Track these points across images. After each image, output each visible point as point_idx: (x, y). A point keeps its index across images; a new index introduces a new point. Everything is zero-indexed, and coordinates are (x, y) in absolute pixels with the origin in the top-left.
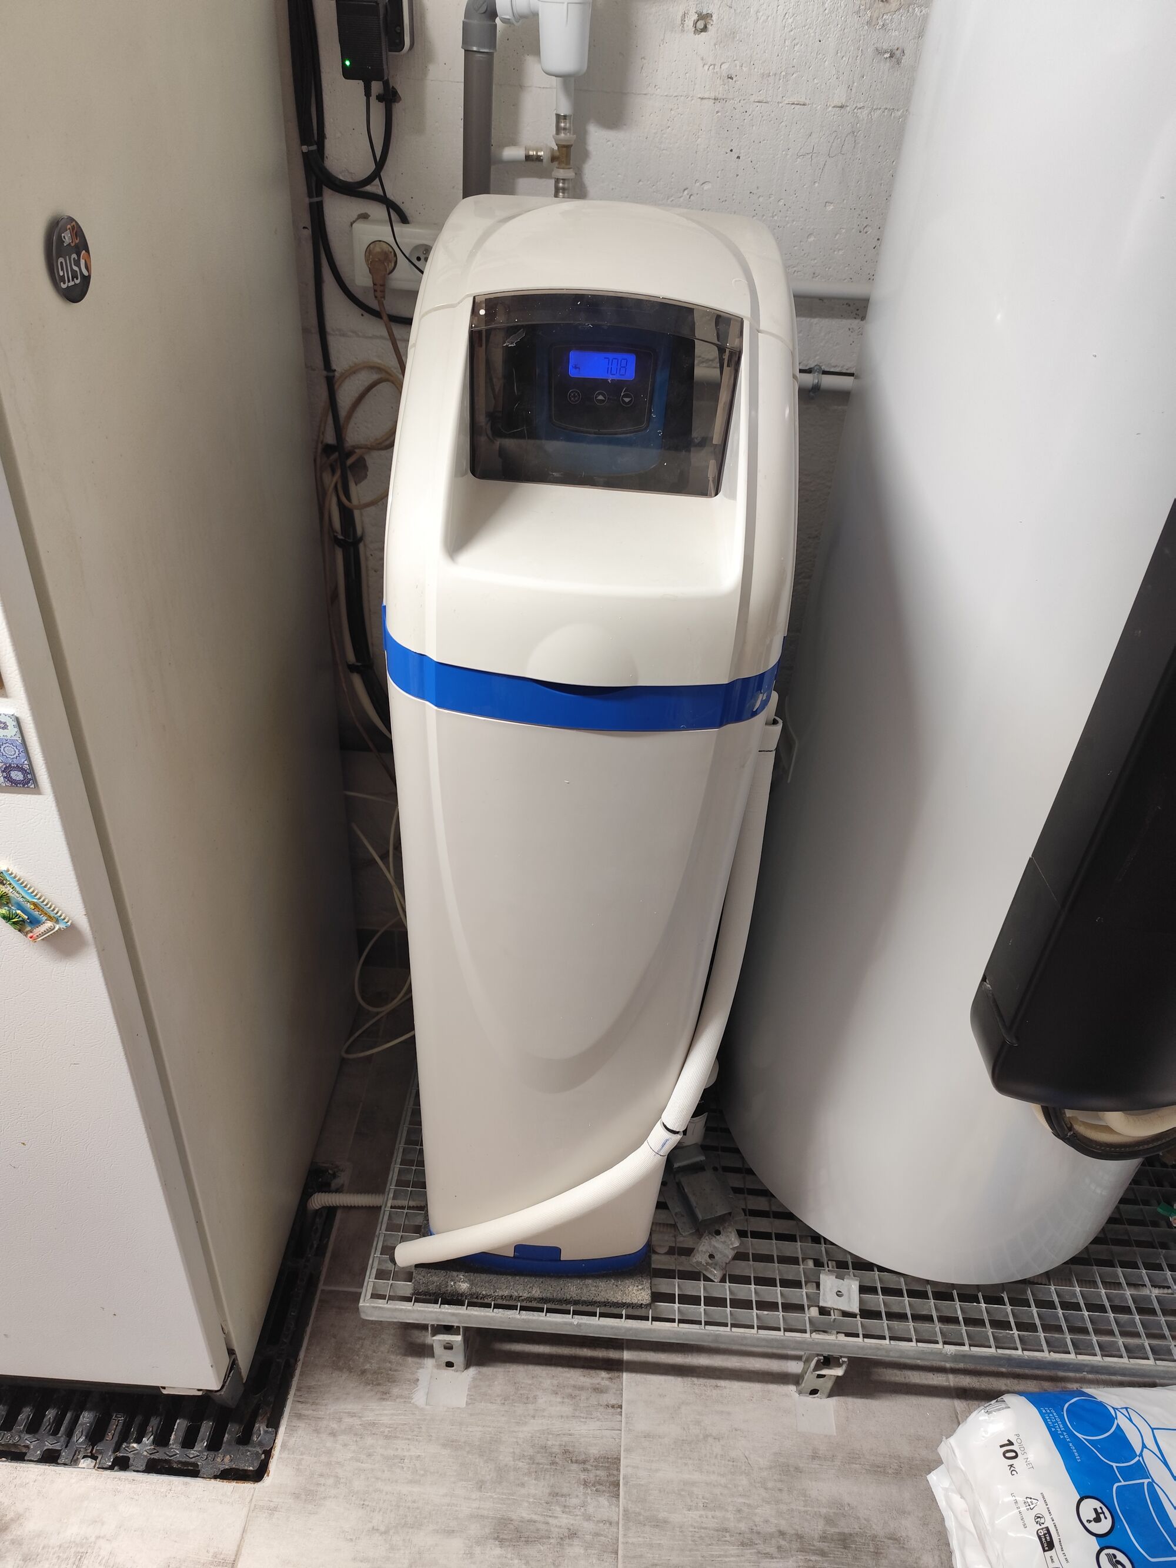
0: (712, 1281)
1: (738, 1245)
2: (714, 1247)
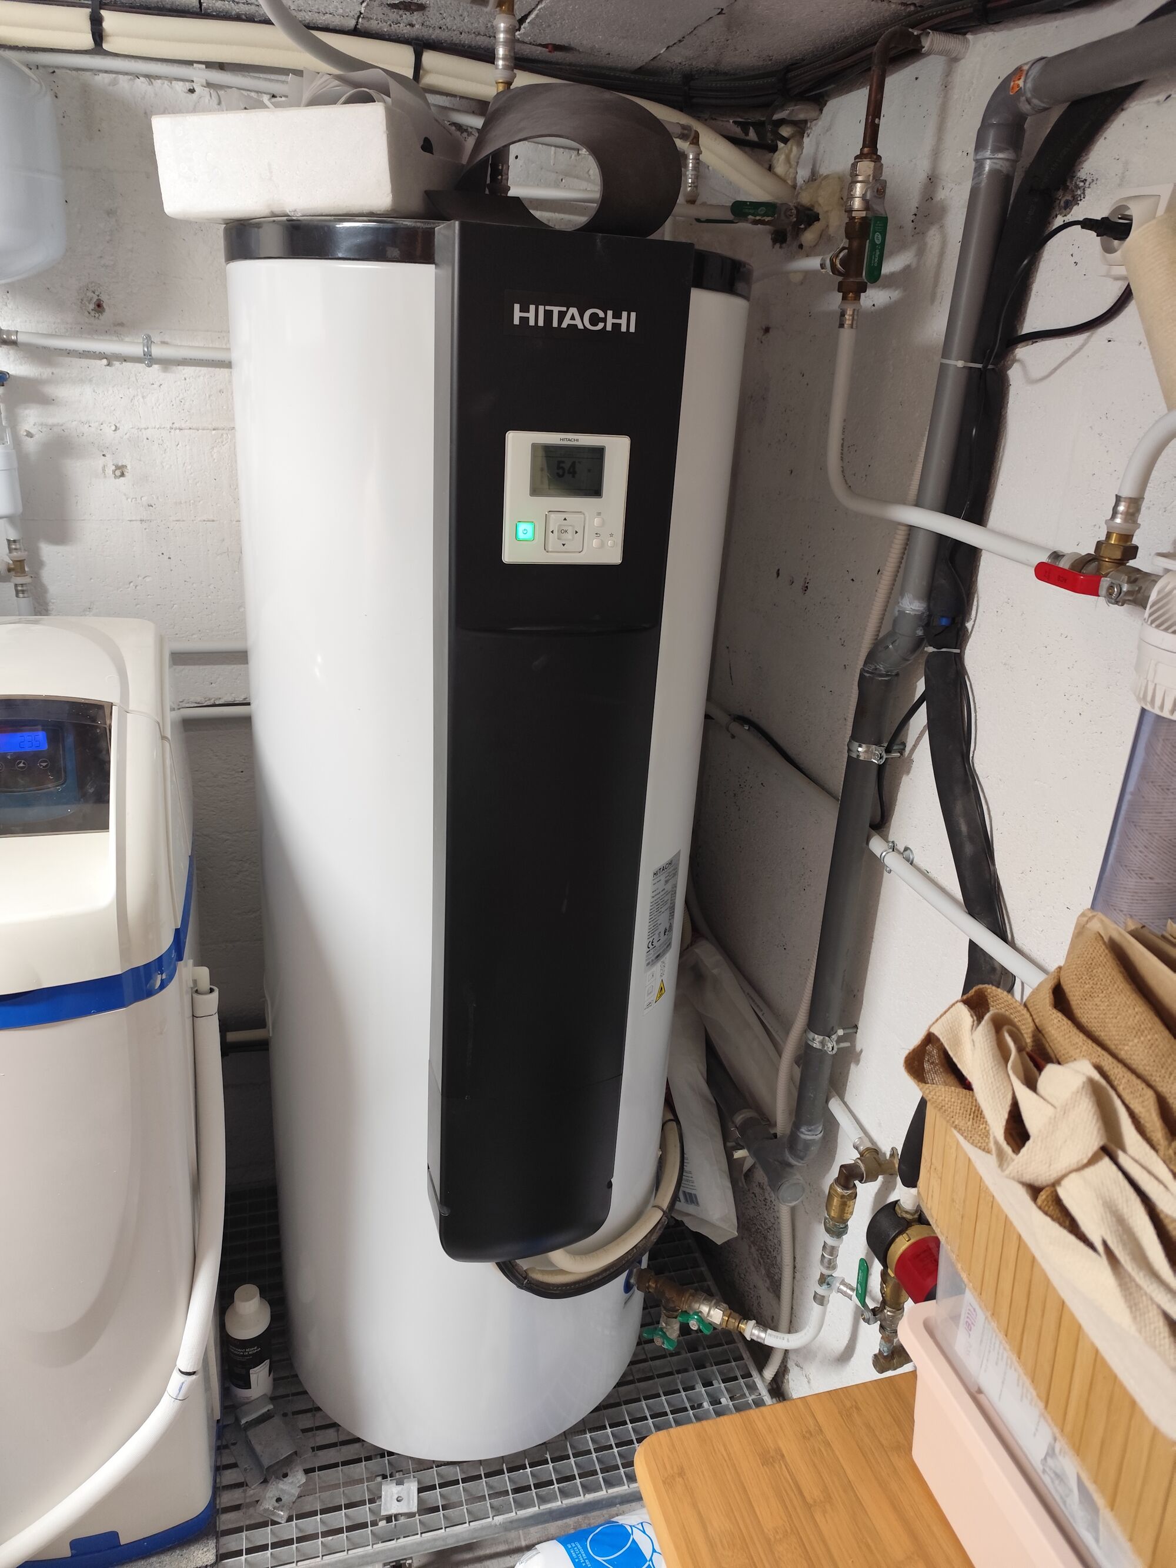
0: (280, 1523)
1: (305, 1481)
2: (282, 1490)
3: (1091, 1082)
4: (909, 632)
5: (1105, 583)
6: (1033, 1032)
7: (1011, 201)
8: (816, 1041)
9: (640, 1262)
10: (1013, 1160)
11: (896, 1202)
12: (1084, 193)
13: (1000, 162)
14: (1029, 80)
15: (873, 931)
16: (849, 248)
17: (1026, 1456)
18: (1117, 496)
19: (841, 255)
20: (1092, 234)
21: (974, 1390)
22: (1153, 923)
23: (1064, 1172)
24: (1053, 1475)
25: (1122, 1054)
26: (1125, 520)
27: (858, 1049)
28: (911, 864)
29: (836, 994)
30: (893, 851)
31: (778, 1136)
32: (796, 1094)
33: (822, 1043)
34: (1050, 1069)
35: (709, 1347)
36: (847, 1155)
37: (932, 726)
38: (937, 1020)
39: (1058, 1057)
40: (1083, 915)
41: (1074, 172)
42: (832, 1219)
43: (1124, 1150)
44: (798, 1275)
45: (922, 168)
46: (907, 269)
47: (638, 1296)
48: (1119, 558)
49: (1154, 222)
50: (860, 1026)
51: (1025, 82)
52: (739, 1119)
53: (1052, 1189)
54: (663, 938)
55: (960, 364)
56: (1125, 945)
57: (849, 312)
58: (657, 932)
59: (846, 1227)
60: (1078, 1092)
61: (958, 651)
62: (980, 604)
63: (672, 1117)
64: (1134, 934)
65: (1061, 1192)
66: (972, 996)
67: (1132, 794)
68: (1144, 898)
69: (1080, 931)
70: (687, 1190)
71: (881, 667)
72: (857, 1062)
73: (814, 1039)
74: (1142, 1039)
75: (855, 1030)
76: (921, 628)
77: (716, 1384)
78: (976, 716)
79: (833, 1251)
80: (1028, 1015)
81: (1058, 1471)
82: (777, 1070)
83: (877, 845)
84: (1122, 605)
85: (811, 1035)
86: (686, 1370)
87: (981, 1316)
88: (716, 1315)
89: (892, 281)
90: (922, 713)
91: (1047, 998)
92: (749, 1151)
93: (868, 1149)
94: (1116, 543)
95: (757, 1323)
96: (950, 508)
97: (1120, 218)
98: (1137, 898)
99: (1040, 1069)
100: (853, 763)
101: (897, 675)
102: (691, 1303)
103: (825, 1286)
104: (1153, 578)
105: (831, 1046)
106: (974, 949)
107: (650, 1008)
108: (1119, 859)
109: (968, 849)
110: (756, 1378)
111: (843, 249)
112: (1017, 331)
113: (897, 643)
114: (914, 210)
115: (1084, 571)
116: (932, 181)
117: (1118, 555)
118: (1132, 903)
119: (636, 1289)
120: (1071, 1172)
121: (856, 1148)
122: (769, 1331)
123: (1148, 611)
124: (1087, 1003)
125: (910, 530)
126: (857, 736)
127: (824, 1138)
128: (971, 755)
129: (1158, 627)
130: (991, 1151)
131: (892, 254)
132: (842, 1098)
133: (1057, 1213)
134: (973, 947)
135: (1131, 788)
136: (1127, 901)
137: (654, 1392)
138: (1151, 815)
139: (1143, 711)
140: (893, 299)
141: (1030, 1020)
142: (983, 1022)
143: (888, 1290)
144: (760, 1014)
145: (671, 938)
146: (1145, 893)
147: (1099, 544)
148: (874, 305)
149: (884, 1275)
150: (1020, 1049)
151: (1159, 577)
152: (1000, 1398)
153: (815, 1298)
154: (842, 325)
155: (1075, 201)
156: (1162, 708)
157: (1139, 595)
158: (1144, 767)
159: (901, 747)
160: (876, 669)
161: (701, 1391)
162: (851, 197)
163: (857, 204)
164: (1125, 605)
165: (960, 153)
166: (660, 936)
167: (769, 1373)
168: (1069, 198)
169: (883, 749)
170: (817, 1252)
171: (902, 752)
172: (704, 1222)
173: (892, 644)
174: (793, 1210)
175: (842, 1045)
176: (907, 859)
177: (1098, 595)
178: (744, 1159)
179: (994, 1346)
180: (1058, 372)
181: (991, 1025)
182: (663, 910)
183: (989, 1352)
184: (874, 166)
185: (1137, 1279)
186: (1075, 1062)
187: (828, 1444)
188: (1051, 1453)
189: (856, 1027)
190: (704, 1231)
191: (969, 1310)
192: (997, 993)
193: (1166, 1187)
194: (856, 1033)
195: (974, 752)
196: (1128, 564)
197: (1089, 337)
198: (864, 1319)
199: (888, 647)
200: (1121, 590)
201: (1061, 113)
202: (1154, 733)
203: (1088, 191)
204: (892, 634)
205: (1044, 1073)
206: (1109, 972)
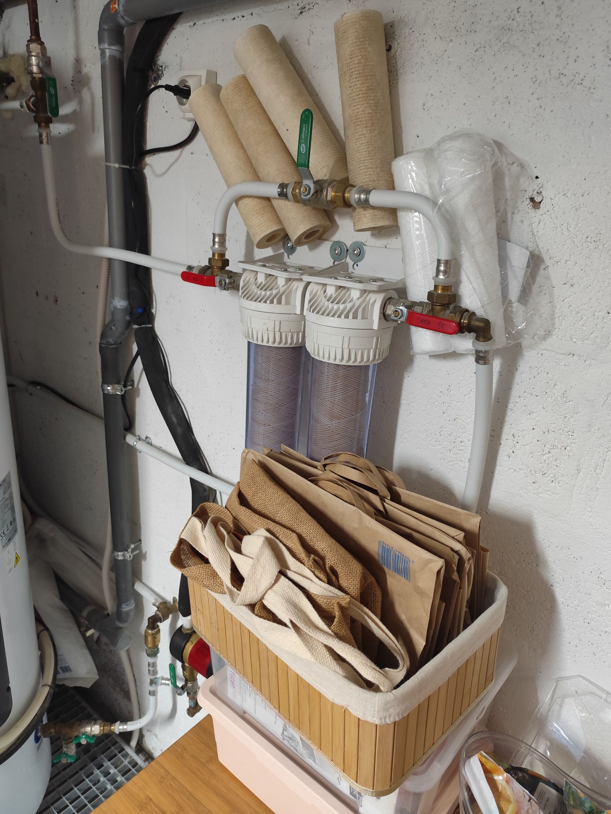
3: (267, 539)
4: (121, 319)
5: (217, 279)
6: (233, 520)
7: (125, 76)
8: (120, 556)
9: (42, 721)
10: (239, 595)
11: (181, 627)
12: (163, 73)
13: (114, 52)
14: (121, 5)
15: (138, 486)
16: (36, 96)
17: (274, 735)
18: (213, 233)
19: (32, 100)
20: (171, 94)
21: (241, 713)
22: (274, 447)
23: (264, 592)
24: (288, 739)
25: (277, 519)
26: (220, 246)
27: (144, 552)
28: (151, 445)
29: (125, 526)
30: (140, 440)
31: (110, 614)
32: (115, 587)
33: (124, 555)
34: (246, 539)
35: (96, 746)
36: (151, 610)
37: (146, 368)
38: (183, 530)
39: (247, 530)
40: (244, 452)
41: (155, 61)
42: (150, 648)
43: (289, 570)
44: (138, 684)
45: (71, 55)
46: (74, 112)
47: (46, 742)
48: (221, 266)
49: (201, 88)
50: (142, 539)
51: (118, 6)
52: (85, 613)
53: (261, 602)
54: (10, 527)
55: (117, 165)
56: (266, 462)
57: (44, 135)
58: (5, 525)
59: (158, 649)
60: (262, 547)
61: (150, 326)
62: (157, 299)
63: (42, 628)
64: (268, 455)
65: (265, 602)
66: (199, 511)
67: (252, 385)
68: (268, 436)
69: (244, 461)
70: (63, 666)
71: (111, 340)
72: (145, 558)
73: (118, 555)
74: (285, 508)
75: (140, 542)
76: (128, 315)
77: (105, 764)
78: (168, 359)
79: (154, 665)
80: (228, 513)
81: (290, 736)
82: (101, 578)
83: (130, 439)
84: (228, 290)
85: (116, 553)
86: (86, 766)
87: (237, 677)
88: (95, 729)
89: (66, 119)
90: (139, 362)
91: (236, 500)
92: (95, 629)
93: (161, 603)
94: (218, 258)
95: (121, 722)
96: (129, 246)
97: (184, 86)
98: (265, 436)
99: (241, 540)
100: (107, 397)
101: (121, 343)
102: (79, 730)
103: (154, 685)
104: (239, 275)
105: (129, 555)
106: (193, 482)
107: (12, 572)
108: (253, 420)
109: (179, 430)
110: (128, 750)
111: (32, 96)
112: (144, 148)
113: (116, 325)
114: (71, 78)
115: (206, 275)
116: (78, 62)
117: (220, 264)
118: (264, 440)
119: (43, 737)
120: (267, 590)
121: (154, 605)
122: (129, 723)
123: (240, 292)
124: (255, 498)
125: (110, 261)
126: (105, 381)
127: (136, 605)
128: (170, 381)
129: (247, 299)
130: (226, 592)
131: (64, 103)
132: (141, 580)
133: (265, 614)
134: (192, 481)
135: (251, 382)
136: (261, 439)
137: (69, 788)
138: (263, 394)
139: (249, 343)
140: (70, 130)
141: (230, 515)
142: (207, 525)
143: (187, 674)
144: (84, 550)
145: (16, 526)
146: (268, 433)
147: (210, 259)
148: (60, 133)
149: (183, 667)
150: (228, 533)
151: (242, 274)
152: (255, 712)
153: (150, 694)
154: (41, 142)
155: (158, 77)
156: (257, 340)
157: (235, 284)
158: (255, 371)
159: (132, 383)
160: (108, 342)
161: (97, 773)
162: (30, 65)
163: (35, 69)
164: (229, 290)
165: (91, 47)
166: (8, 527)
167: (134, 743)
168: (156, 75)
169: (122, 386)
170: (145, 669)
171: (133, 385)
172: (77, 679)
173: (114, 326)
174: (128, 651)
175: (135, 553)
176: (148, 443)
177: (215, 286)
178: (92, 635)
179: (247, 688)
180: (170, 170)
181: (212, 524)
182: (6, 510)
183: (245, 691)
184: (41, 48)
185: (310, 634)
186: (257, 531)
187: (174, 778)
188: (285, 729)
189: (140, 540)
190: (78, 684)
191: (231, 674)
192: (211, 505)
193: (311, 581)
194: (141, 543)
195: (171, 379)
196: (226, 269)
197: (182, 152)
198: (178, 694)
199: (111, 328)
200: (225, 282)
201: (142, 27)
202: (256, 353)
203: (164, 72)
204: (112, 321)
205: (243, 542)
206: (262, 478)
